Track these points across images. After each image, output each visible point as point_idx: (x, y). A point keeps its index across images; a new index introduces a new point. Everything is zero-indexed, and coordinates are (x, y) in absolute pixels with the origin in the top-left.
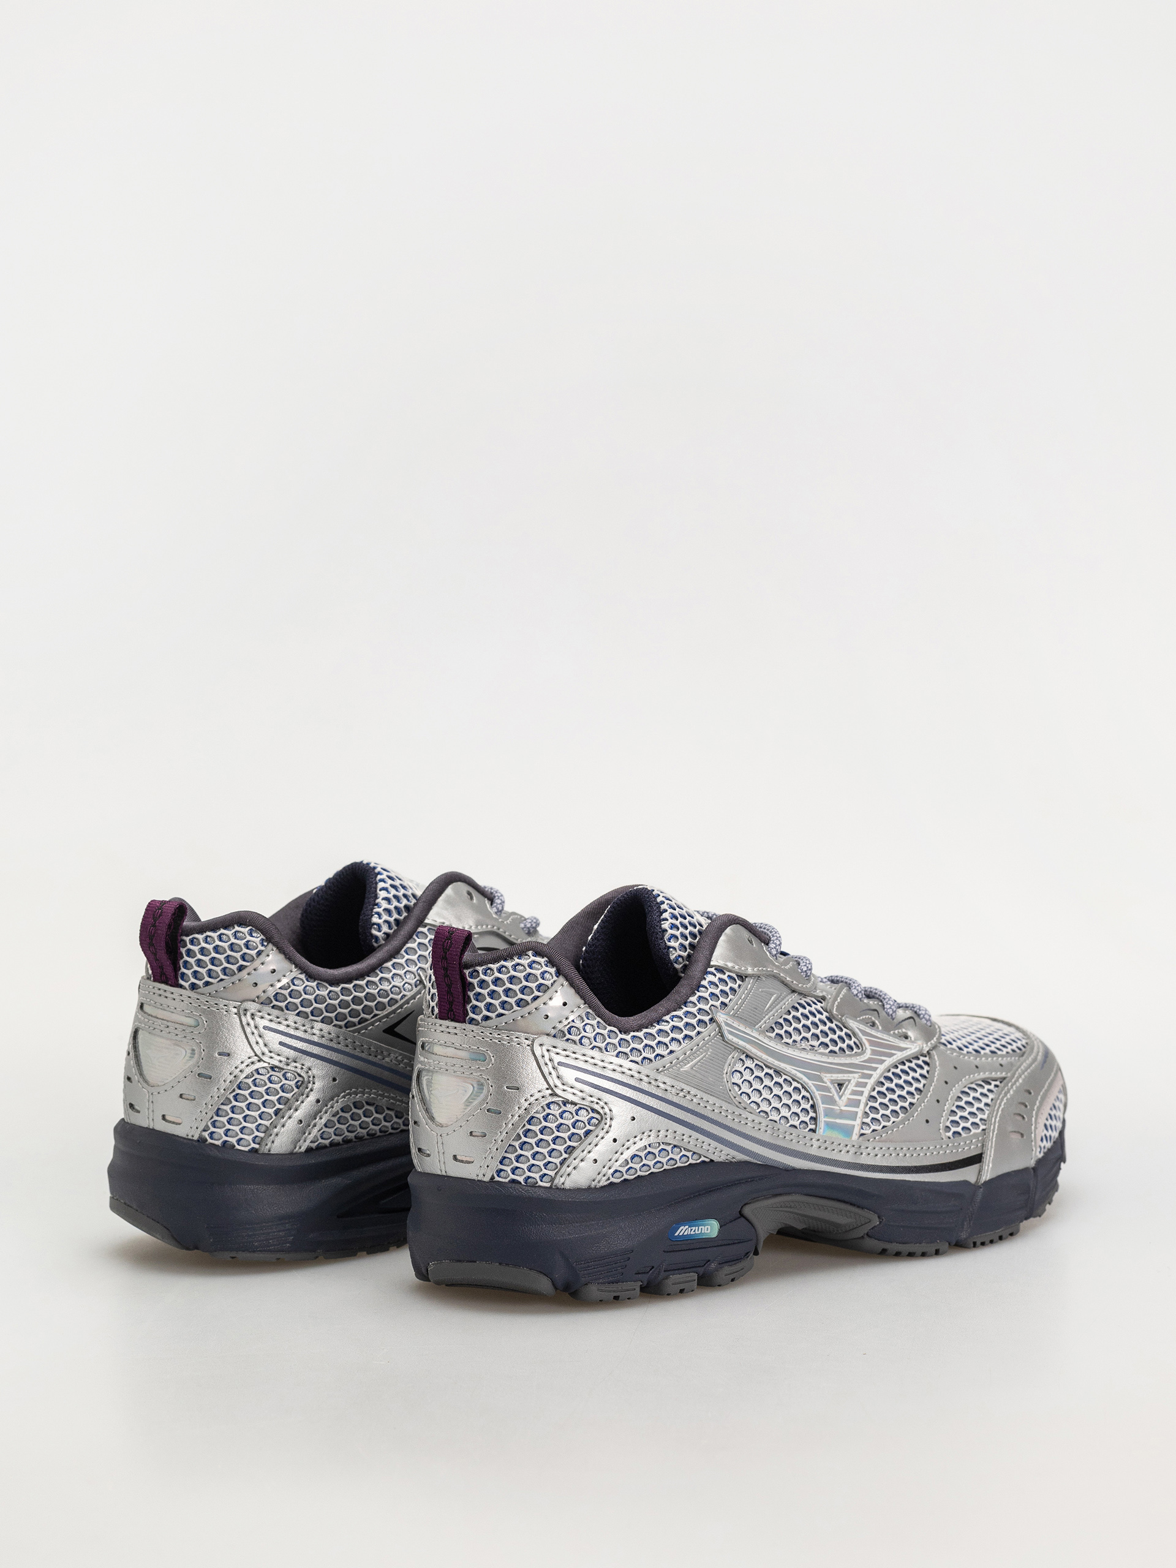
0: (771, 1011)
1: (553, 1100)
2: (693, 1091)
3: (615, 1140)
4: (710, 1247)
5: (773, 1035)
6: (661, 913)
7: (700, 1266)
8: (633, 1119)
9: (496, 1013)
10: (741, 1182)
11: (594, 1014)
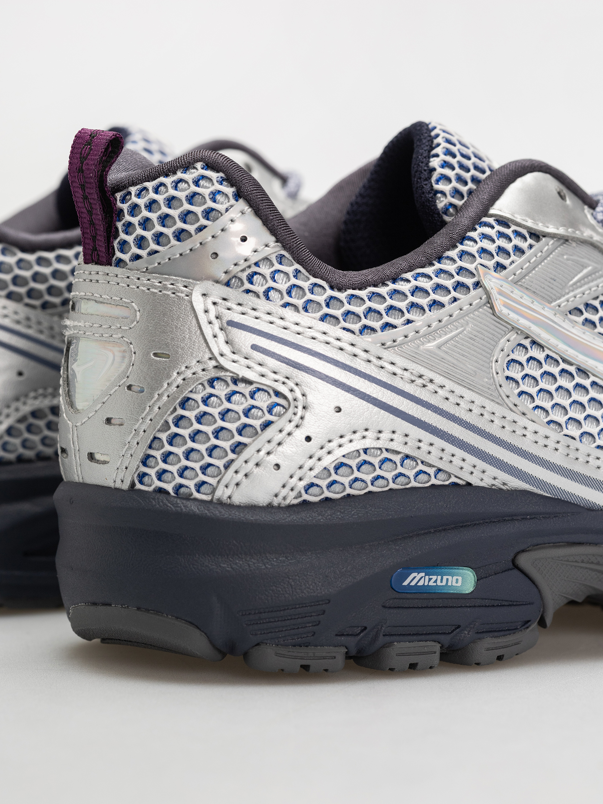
0: (581, 287)
1: (217, 375)
2: (439, 380)
3: (308, 439)
4: (461, 607)
5: (581, 319)
6: (433, 148)
7: (444, 633)
8: (339, 410)
9: (148, 250)
10: (515, 518)
11: (291, 258)
